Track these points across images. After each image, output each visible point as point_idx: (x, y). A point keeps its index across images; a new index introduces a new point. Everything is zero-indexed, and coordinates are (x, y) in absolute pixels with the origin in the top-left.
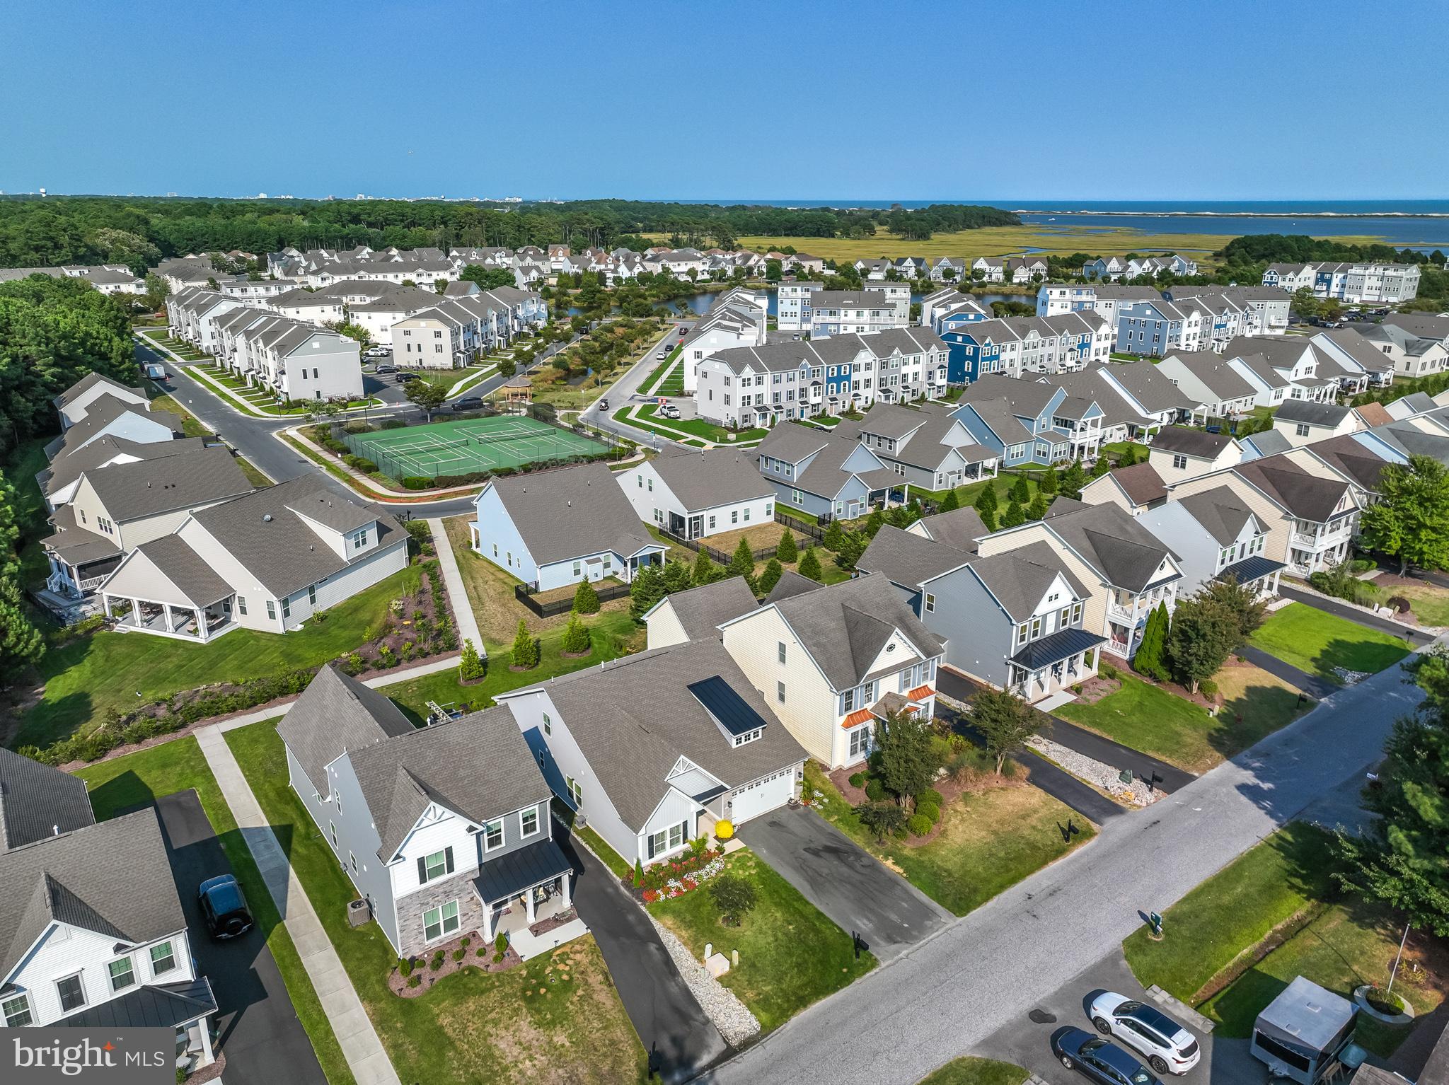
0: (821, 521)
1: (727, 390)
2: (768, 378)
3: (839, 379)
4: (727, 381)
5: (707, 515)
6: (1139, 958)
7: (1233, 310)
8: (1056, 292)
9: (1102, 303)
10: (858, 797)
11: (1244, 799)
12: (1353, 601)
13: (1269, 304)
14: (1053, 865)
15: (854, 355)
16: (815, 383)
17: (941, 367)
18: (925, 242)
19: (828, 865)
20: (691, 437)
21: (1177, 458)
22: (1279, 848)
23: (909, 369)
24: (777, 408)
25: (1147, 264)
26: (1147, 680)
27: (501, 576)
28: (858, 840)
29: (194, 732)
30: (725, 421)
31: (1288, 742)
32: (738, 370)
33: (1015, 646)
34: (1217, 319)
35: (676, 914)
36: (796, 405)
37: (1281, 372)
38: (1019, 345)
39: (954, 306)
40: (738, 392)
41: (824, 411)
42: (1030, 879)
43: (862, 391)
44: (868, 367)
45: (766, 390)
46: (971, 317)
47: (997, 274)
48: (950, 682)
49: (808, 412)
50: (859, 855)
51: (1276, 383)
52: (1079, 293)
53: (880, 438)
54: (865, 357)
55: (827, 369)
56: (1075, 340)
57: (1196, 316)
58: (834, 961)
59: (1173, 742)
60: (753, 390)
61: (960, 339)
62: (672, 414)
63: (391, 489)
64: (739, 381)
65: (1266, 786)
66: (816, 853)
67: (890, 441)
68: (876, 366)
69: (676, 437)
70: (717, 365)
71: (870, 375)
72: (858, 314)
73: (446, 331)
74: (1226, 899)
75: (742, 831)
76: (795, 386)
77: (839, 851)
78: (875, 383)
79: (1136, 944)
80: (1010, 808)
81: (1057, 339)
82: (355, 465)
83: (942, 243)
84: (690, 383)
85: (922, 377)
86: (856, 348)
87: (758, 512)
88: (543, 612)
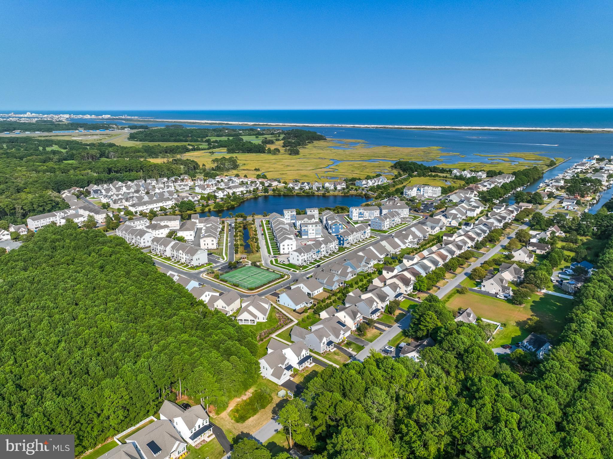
0: (331, 291)
1: (298, 258)
2: (306, 255)
3: (318, 252)
4: (298, 256)
5: (314, 292)
7: (396, 216)
8: (354, 209)
9: (366, 212)
10: (357, 333)
11: (398, 327)
12: (413, 298)
13: (404, 209)
14: (380, 337)
15: (321, 246)
16: (314, 254)
17: (337, 244)
18: (297, 156)
19: (357, 340)
20: (293, 269)
21: (387, 272)
22: (402, 332)
23: (331, 246)
24: (308, 260)
25: (373, 181)
26: (386, 314)
27: (288, 308)
28: (359, 337)
30: (298, 264)
32: (300, 254)
33: (370, 312)
34: (393, 219)
35: (344, 346)
36: (311, 259)
37: (406, 241)
38: (352, 236)
39: (333, 221)
40: (301, 258)
41: (316, 259)
42: (377, 338)
43: (323, 253)
45: (305, 257)
46: (338, 225)
47: (332, 187)
48: (364, 318)
49: (313, 260)
50: (359, 339)
51: (404, 243)
52: (359, 209)
54: (323, 246)
55: (316, 250)
56: (363, 232)
57: (388, 220)
58: (361, 348)
60: (303, 258)
61: (339, 236)
62: (284, 262)
63: (246, 290)
64: (301, 256)
65: (401, 326)
66: (355, 339)
67: (338, 272)
68: (325, 247)
69: (290, 270)
70: (295, 253)
71: (324, 249)
72: (312, 226)
73: (215, 240)
74: (397, 338)
75: (346, 338)
76: (310, 255)
77: (357, 339)
78: (325, 251)
79: (389, 343)
80: (374, 332)
81: (359, 232)
84: (282, 252)
85: (334, 247)
86: (321, 244)
87: (321, 290)
88: (300, 313)
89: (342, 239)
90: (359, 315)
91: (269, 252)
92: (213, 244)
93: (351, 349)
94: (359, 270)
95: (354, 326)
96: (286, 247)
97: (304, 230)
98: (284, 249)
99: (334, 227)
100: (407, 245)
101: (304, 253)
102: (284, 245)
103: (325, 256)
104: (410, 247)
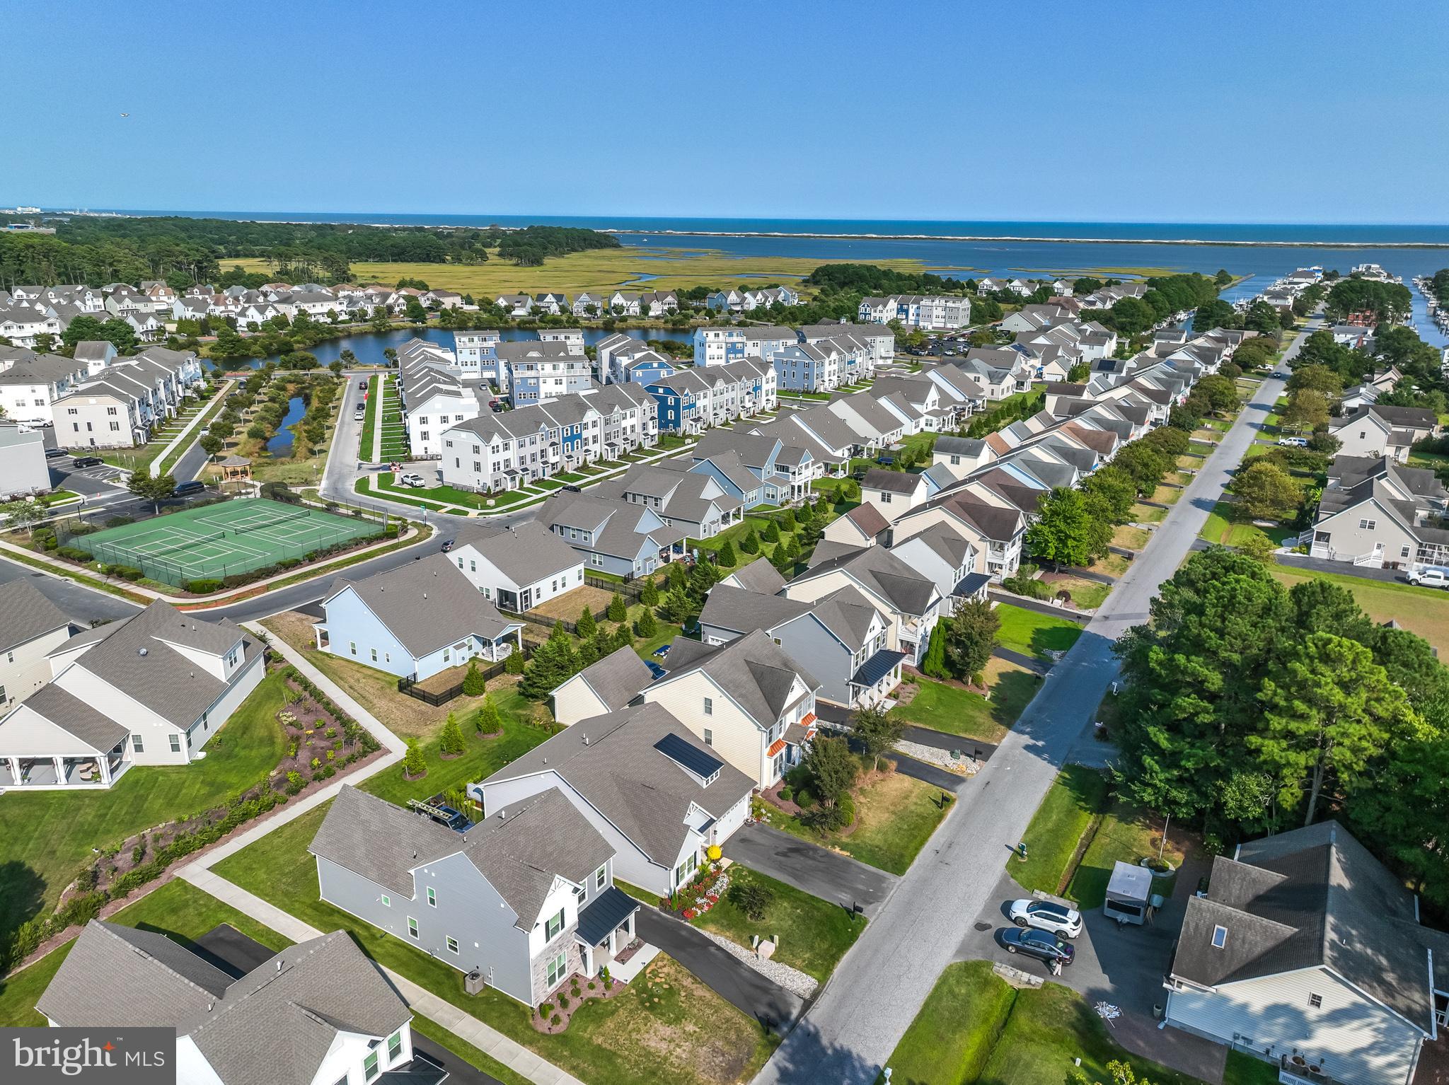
0: (626, 580)
1: (477, 458)
2: (513, 443)
3: (572, 438)
4: (476, 450)
5: (533, 587)
6: (1019, 875)
7: (859, 349)
8: (711, 334)
9: (750, 343)
10: (790, 808)
11: (1031, 755)
12: (1035, 597)
13: (879, 339)
14: (941, 826)
15: (583, 414)
16: (553, 444)
17: (652, 418)
18: (541, 268)
19: (797, 861)
20: (451, 506)
21: (883, 495)
22: (1065, 784)
23: (627, 423)
24: (524, 470)
25: (760, 296)
26: (935, 680)
27: (369, 672)
28: (807, 838)
29: (177, 873)
30: (477, 487)
31: (1039, 709)
32: (487, 438)
33: (853, 670)
34: (848, 357)
35: (714, 922)
36: (538, 465)
37: (917, 407)
38: (710, 393)
39: (638, 356)
40: (488, 458)
41: (563, 468)
42: (932, 839)
43: (591, 447)
44: (594, 424)
45: (513, 454)
46: (655, 365)
47: (634, 308)
48: (823, 708)
49: (549, 471)
50: (815, 849)
51: (915, 415)
52: (731, 335)
53: (645, 497)
54: (592, 415)
55: (562, 430)
56: (750, 384)
57: (834, 356)
58: (840, 925)
59: (971, 724)
60: (501, 456)
61: (661, 391)
62: (418, 483)
63: (174, 595)
64: (490, 449)
65: (1040, 743)
66: (784, 855)
67: (656, 499)
68: (601, 423)
69: (437, 508)
70: (464, 435)
71: (596, 431)
72: (554, 368)
73: (122, 408)
74: (1050, 825)
75: (726, 848)
76: (536, 449)
77: (799, 850)
78: (601, 438)
79: (1014, 866)
80: (894, 793)
81: (738, 385)
82: (110, 572)
83: (556, 269)
84: (417, 448)
85: (638, 429)
86: (582, 408)
87: (572, 578)
88: (436, 701)
89: (671, 400)
90: (798, 689)
91: (365, 454)
92: (115, 427)
93: (768, 948)
94: (753, 498)
95: (769, 764)
96: (434, 427)
97: (524, 380)
98: (425, 436)
99: (639, 373)
100: (922, 421)
101: (504, 436)
102: (424, 421)
103: (601, 461)
104: (934, 429)
